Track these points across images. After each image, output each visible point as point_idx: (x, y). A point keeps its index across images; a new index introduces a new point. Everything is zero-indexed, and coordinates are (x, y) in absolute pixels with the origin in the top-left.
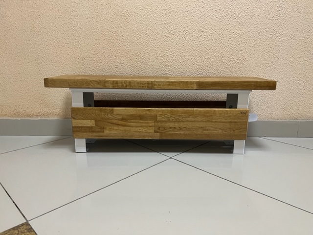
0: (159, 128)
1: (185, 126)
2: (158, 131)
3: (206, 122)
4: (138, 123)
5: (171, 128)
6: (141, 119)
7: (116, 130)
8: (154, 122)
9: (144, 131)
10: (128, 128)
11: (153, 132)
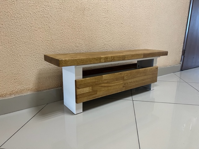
0: (125, 84)
1: (136, 80)
2: (125, 86)
3: (144, 76)
4: (115, 83)
5: (130, 83)
6: (117, 80)
7: (104, 90)
8: (123, 81)
9: (118, 88)
10: (110, 87)
11: (122, 87)
